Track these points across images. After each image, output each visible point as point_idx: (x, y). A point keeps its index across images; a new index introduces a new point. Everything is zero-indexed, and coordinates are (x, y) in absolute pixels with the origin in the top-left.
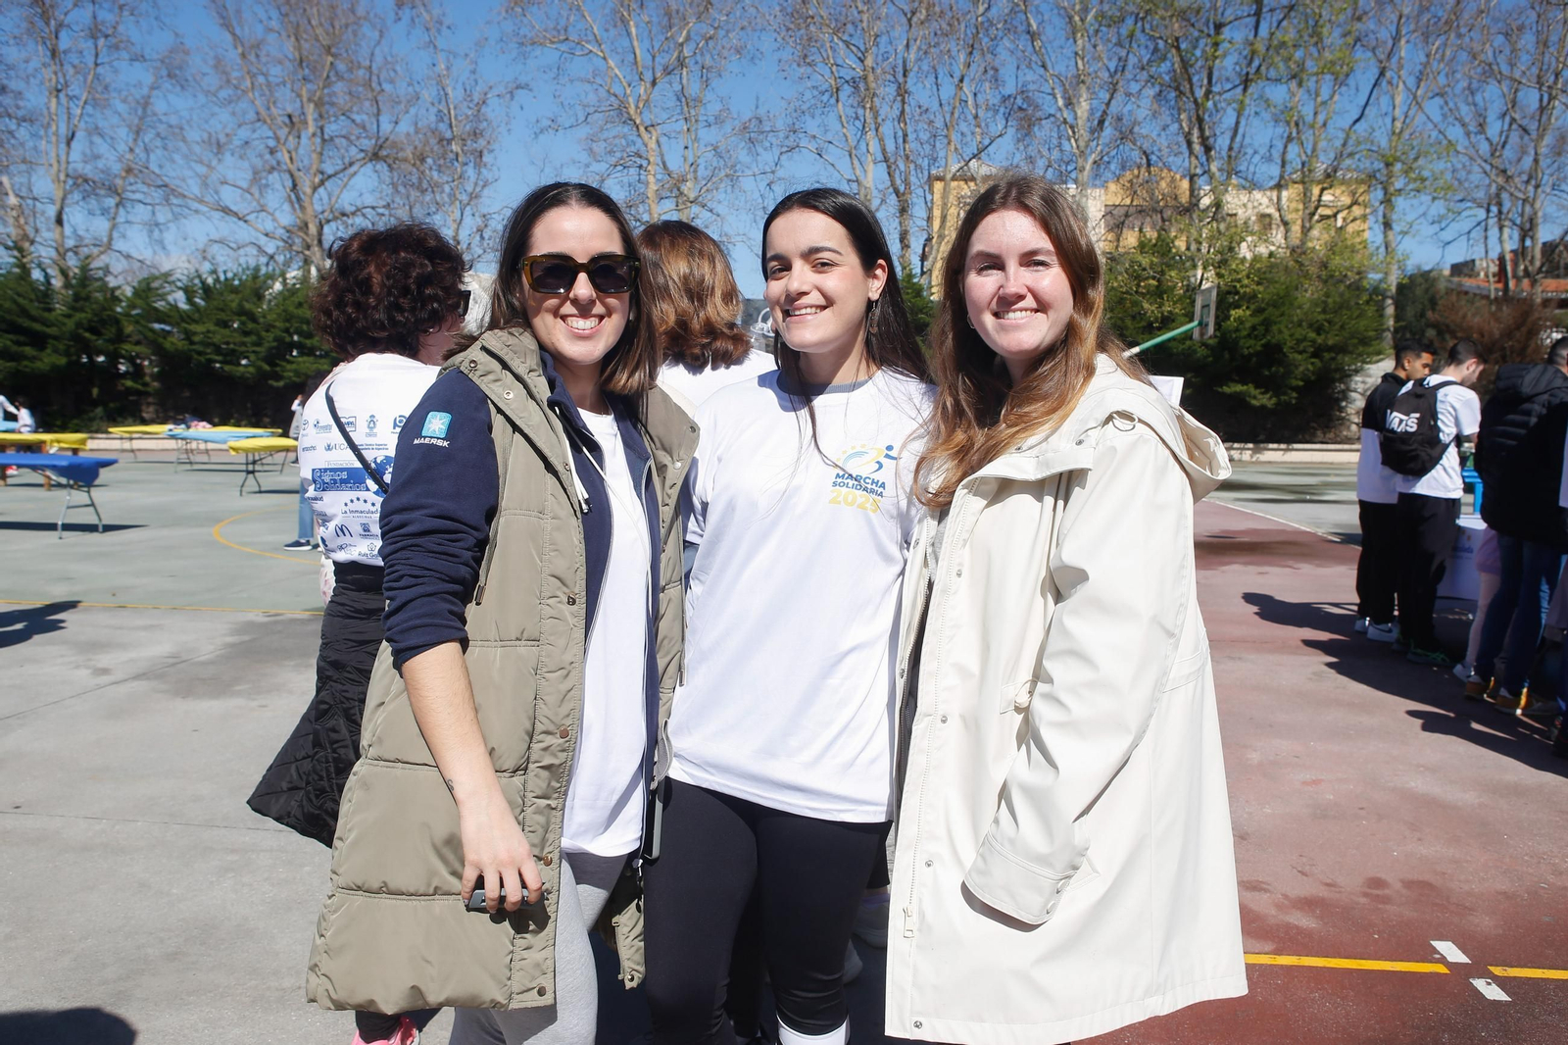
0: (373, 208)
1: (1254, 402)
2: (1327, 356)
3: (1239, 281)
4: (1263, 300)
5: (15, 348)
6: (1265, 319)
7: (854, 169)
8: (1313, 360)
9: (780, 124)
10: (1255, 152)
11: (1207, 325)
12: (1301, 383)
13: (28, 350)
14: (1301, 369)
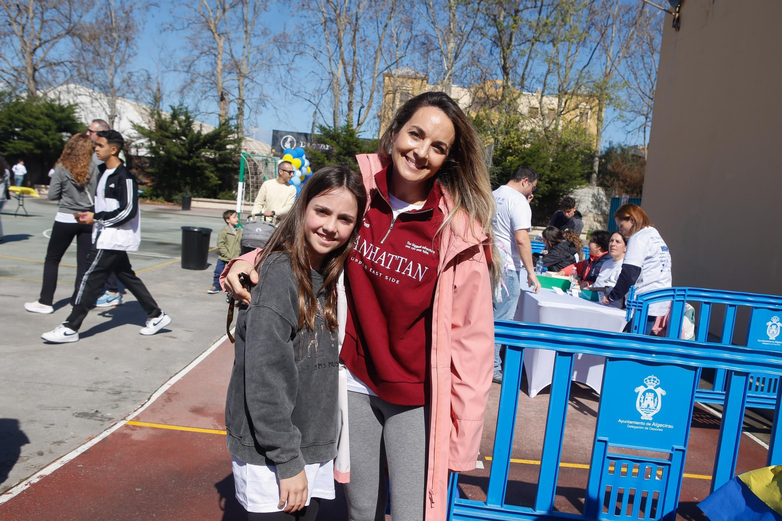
0: (71, 62)
2: (554, 183)
3: (513, 142)
4: (525, 152)
6: (525, 163)
7: (331, 67)
8: (547, 185)
9: (295, 39)
10: (534, 78)
12: (540, 196)
14: (542, 189)
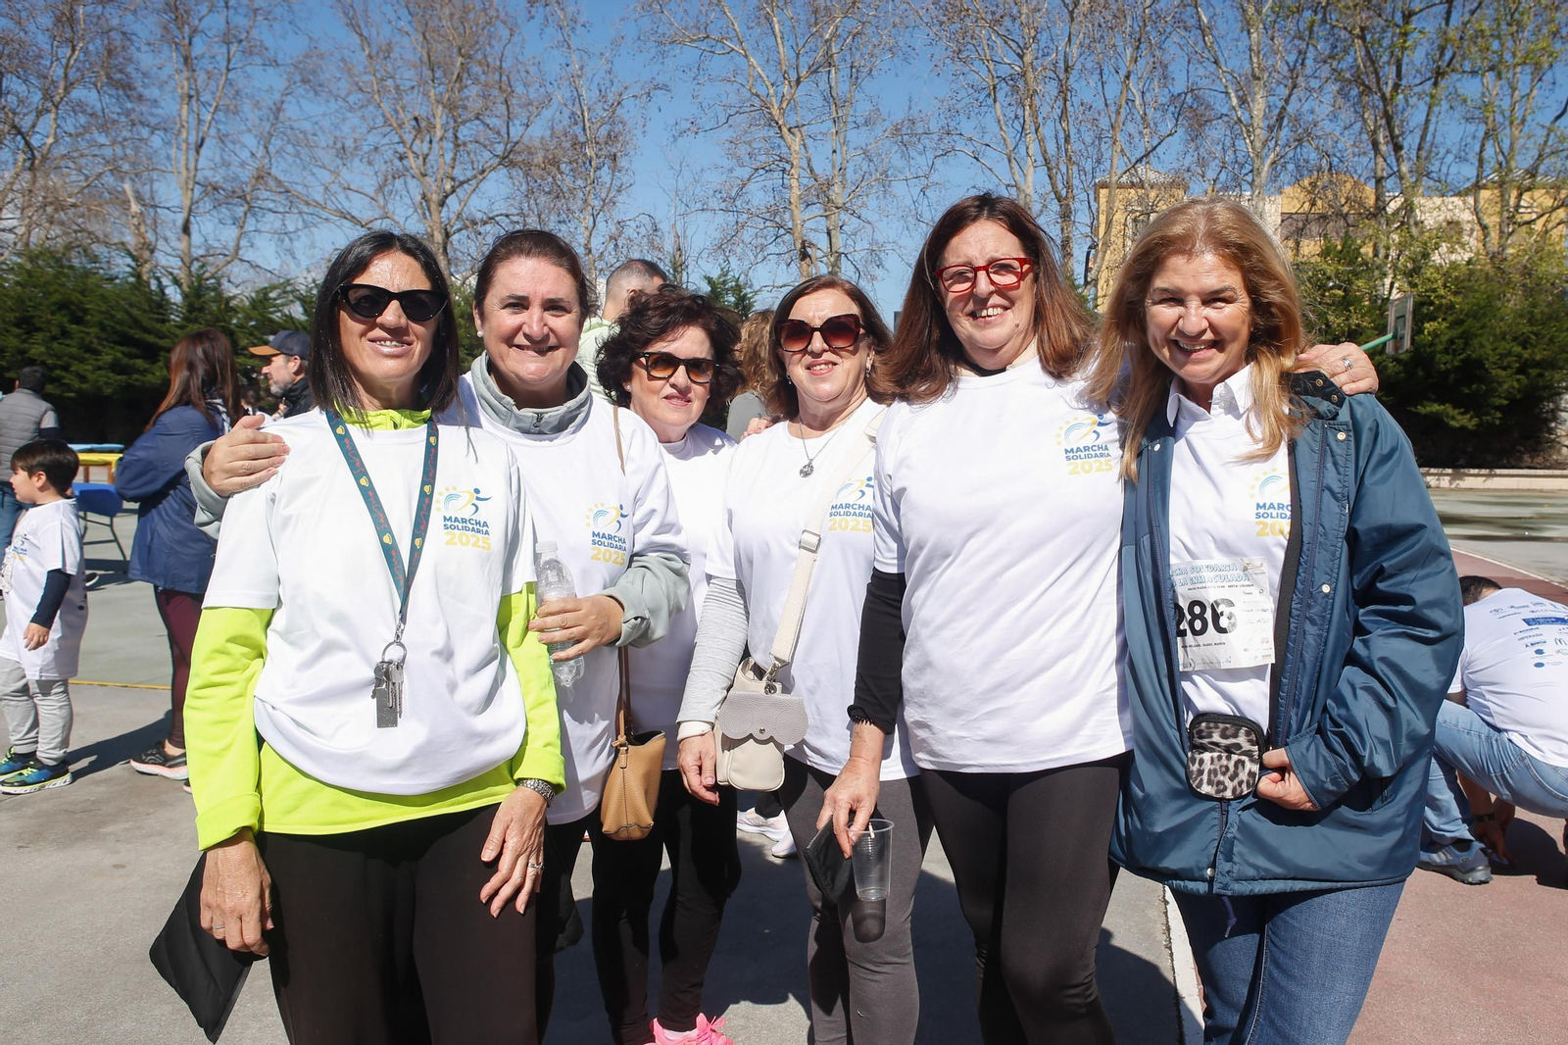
0: (507, 216)
1: (1453, 423)
2: (1534, 372)
3: (1434, 290)
4: (1462, 311)
5: (125, 361)
6: (1464, 332)
7: (1013, 174)
8: (1519, 377)
9: (934, 126)
10: (1448, 152)
11: (1402, 338)
12: (1505, 402)
13: (140, 363)
14: (1505, 386)
